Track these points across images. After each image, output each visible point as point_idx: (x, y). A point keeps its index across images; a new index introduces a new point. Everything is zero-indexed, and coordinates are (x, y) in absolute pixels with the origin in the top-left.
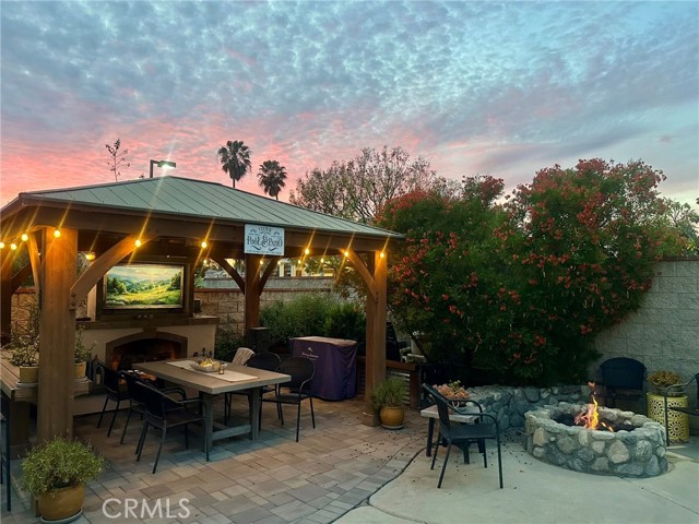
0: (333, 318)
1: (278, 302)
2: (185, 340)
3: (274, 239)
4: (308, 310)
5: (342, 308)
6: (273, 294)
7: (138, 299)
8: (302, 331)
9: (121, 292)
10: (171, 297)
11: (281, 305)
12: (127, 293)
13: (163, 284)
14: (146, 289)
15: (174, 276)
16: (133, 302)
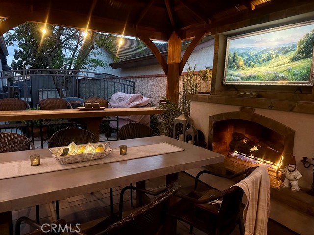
9: (239, 66)
12: (244, 66)
13: (286, 52)
14: (264, 61)
15: (303, 38)
16: (249, 78)
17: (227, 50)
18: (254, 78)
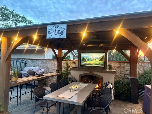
2: (103, 78)
3: (61, 30)
9: (85, 61)
10: (100, 63)
12: (87, 61)
13: (98, 59)
15: (101, 56)
16: (89, 64)
17: (81, 56)
18: (90, 64)
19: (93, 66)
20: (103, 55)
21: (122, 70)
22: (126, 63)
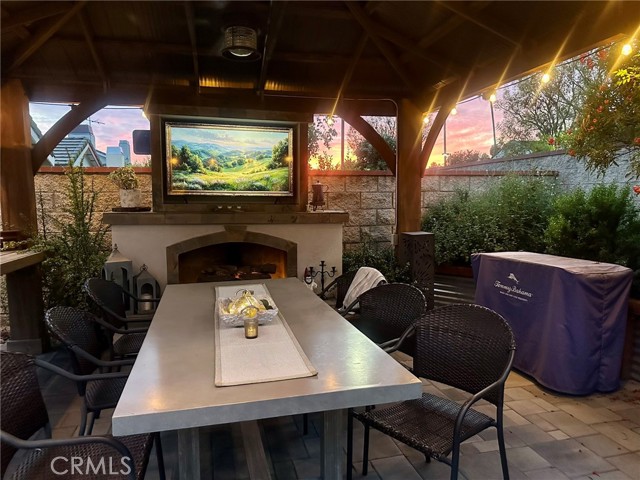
0: (567, 216)
1: (460, 193)
2: (293, 248)
4: (511, 204)
5: (587, 198)
6: (452, 179)
7: (223, 182)
8: (500, 241)
9: (195, 169)
10: (274, 179)
11: (464, 196)
12: (204, 170)
13: (261, 158)
14: (234, 165)
15: (277, 145)
16: (215, 186)
17: (167, 141)
18: (223, 186)
19: (238, 193)
20: (284, 137)
21: (349, 208)
22: (364, 179)
